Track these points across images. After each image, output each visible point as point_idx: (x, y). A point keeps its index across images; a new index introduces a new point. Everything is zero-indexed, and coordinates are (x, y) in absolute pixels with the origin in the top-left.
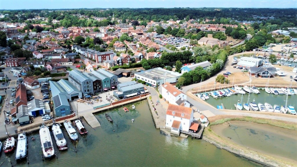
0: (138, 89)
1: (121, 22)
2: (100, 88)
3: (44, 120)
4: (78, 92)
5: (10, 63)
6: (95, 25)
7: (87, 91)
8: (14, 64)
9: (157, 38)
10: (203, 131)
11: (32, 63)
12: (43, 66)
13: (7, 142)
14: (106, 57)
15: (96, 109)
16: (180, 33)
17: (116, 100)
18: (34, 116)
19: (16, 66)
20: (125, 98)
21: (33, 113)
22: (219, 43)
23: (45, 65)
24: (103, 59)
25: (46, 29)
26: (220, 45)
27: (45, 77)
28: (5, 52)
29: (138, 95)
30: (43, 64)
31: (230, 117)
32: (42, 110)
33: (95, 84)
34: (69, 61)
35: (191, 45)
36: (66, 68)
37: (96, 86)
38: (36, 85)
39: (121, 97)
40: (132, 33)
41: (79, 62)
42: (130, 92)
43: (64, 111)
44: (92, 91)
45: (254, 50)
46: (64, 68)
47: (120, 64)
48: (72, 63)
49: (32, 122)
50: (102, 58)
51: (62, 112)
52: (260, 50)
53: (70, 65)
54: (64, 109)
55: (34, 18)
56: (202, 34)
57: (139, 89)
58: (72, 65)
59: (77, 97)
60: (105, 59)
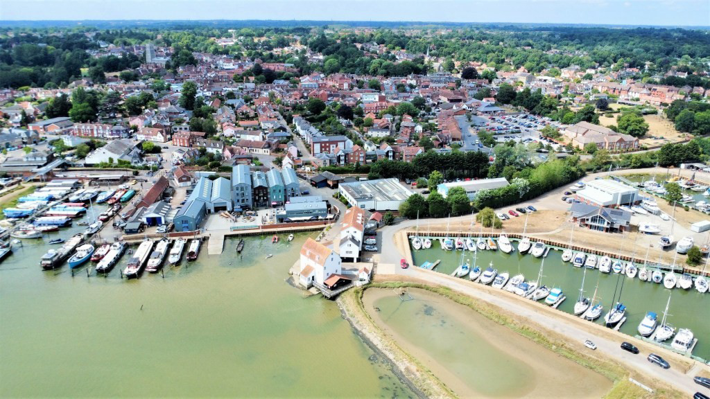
0: (314, 210)
1: (441, 68)
2: (264, 200)
3: (158, 231)
4: (225, 201)
5: (178, 140)
6: (384, 71)
7: (240, 201)
8: (183, 142)
9: (486, 112)
10: (347, 290)
11: (204, 145)
12: (220, 151)
13: (100, 249)
14: (329, 147)
15: (234, 230)
16: (542, 105)
17: (275, 222)
18: (149, 224)
19: (186, 145)
20: (287, 222)
21: (148, 219)
22: (606, 140)
23: (224, 150)
24: (323, 149)
25: (284, 77)
26: (607, 145)
27: (211, 171)
28: (185, 118)
29: (310, 220)
30: (220, 148)
31: (416, 281)
32: (160, 219)
33: (257, 192)
34: (267, 146)
35: (541, 138)
36: (251, 158)
37: (258, 195)
38: (186, 181)
39: (281, 219)
40: (440, 97)
41: (283, 150)
42: (300, 213)
43: (186, 225)
44: (250, 203)
45: (683, 166)
46: (248, 158)
47: (342, 163)
48: (269, 150)
49: (141, 232)
50: (321, 147)
51: (184, 225)
52: (698, 168)
53: (266, 153)
54: (186, 222)
55: (289, 46)
56: (588, 113)
57: (317, 212)
58: (269, 154)
59: (224, 208)
60: (327, 149)
